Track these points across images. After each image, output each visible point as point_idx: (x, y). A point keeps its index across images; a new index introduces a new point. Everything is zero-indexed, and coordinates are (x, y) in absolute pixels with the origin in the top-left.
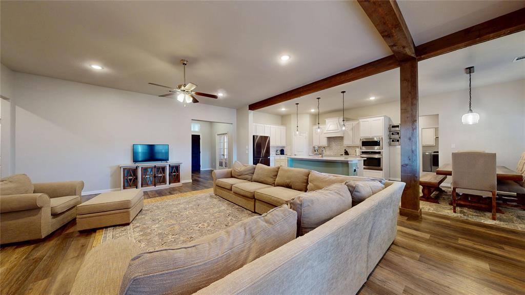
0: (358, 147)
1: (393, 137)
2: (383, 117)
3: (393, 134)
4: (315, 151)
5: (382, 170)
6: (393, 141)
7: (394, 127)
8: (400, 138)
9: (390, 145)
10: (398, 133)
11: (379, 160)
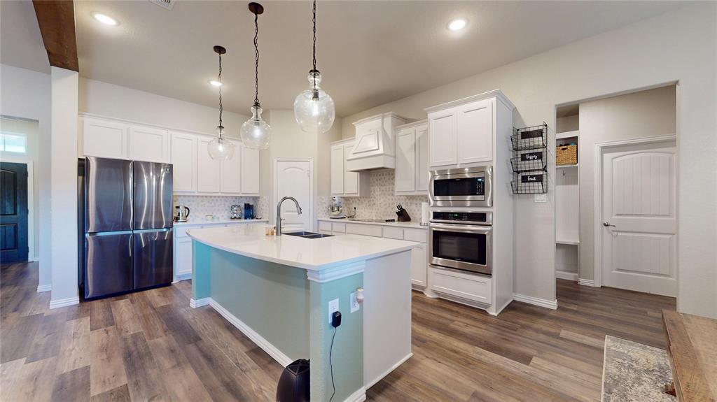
0: (425, 198)
1: (523, 165)
2: (494, 99)
3: (524, 158)
4: (332, 209)
5: (490, 275)
6: (524, 179)
7: (526, 135)
8: (544, 169)
9: (516, 191)
10: (540, 156)
11: (481, 239)
